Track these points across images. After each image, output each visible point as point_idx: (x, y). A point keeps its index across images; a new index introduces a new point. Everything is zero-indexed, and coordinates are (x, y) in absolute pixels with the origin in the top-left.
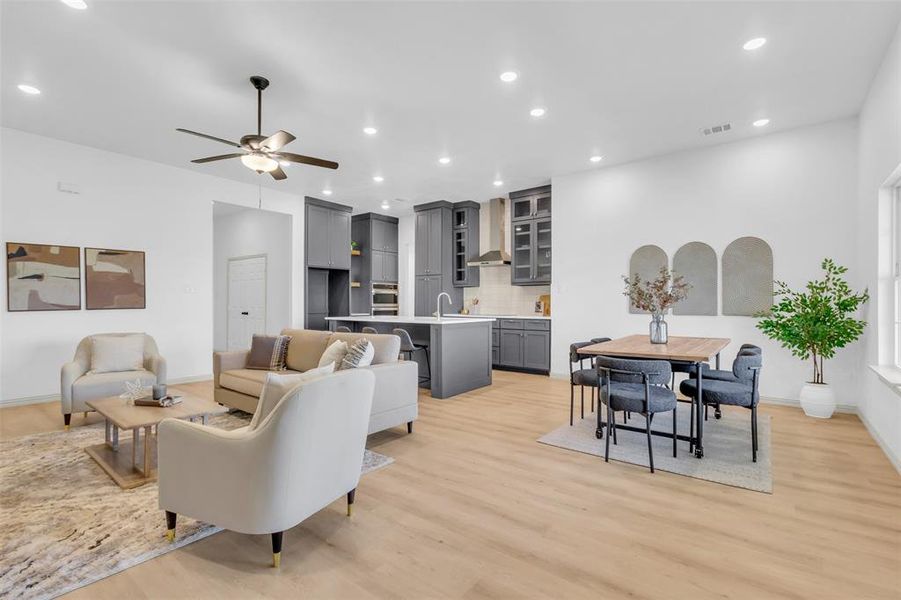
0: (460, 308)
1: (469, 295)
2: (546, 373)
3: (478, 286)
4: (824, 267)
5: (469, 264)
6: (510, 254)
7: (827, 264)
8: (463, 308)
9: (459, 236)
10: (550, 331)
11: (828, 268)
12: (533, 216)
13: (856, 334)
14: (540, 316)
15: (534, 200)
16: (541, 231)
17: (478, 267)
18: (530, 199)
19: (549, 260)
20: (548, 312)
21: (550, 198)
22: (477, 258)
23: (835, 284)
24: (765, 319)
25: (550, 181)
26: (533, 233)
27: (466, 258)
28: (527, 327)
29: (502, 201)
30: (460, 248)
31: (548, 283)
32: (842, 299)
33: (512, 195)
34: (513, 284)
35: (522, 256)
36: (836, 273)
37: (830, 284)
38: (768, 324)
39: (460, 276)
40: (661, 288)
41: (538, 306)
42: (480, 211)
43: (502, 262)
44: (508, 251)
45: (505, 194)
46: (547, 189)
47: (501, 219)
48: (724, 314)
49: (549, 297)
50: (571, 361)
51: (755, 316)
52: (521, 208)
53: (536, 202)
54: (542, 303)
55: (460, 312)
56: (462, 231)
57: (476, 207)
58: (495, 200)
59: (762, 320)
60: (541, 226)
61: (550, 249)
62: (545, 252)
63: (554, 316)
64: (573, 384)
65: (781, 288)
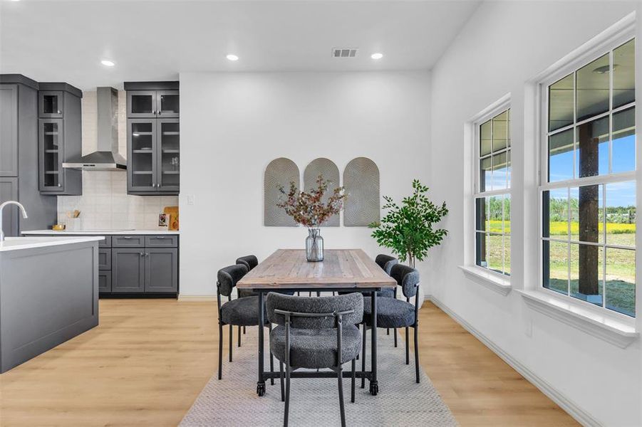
0: (51, 222)
1: (65, 206)
2: (174, 296)
3: (81, 194)
4: (414, 187)
5: (65, 165)
6: (125, 158)
7: (416, 184)
8: (56, 223)
9: (50, 127)
10: (178, 247)
11: (417, 186)
12: (156, 115)
13: (438, 240)
14: (165, 231)
15: (157, 98)
16: (166, 133)
17: (79, 171)
18: (152, 94)
19: (177, 167)
20: (175, 225)
21: (178, 97)
22: (78, 158)
23: (421, 200)
24: (377, 229)
25: (178, 75)
26: (156, 134)
27: (60, 158)
28: (149, 244)
29: (114, 92)
30: (50, 142)
31: (176, 193)
32: (427, 212)
33: (128, 86)
34: (130, 192)
35: (142, 160)
36: (422, 191)
37: (418, 200)
38: (380, 234)
39: (51, 180)
40: (317, 199)
41: (163, 219)
42: (82, 99)
43: (114, 166)
44: (123, 152)
45: (118, 83)
46: (174, 85)
47: (113, 114)
48: (345, 225)
49: (177, 208)
50: (219, 293)
51: (371, 226)
52: (140, 104)
53: (159, 98)
54: (168, 216)
55: (50, 228)
56: (53, 121)
57: (77, 94)
58: (105, 89)
59: (375, 230)
60: (166, 127)
61: (177, 155)
62: (171, 157)
63: (183, 231)
64: (222, 323)
65: (388, 203)
